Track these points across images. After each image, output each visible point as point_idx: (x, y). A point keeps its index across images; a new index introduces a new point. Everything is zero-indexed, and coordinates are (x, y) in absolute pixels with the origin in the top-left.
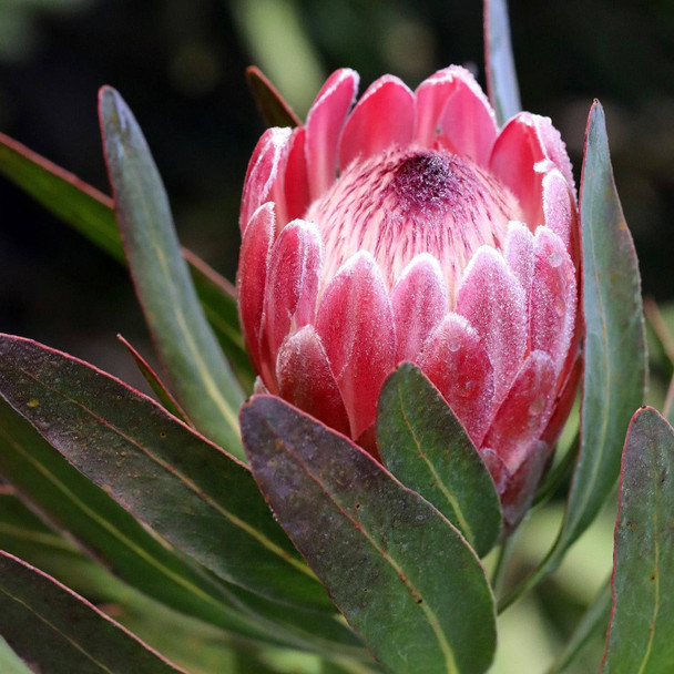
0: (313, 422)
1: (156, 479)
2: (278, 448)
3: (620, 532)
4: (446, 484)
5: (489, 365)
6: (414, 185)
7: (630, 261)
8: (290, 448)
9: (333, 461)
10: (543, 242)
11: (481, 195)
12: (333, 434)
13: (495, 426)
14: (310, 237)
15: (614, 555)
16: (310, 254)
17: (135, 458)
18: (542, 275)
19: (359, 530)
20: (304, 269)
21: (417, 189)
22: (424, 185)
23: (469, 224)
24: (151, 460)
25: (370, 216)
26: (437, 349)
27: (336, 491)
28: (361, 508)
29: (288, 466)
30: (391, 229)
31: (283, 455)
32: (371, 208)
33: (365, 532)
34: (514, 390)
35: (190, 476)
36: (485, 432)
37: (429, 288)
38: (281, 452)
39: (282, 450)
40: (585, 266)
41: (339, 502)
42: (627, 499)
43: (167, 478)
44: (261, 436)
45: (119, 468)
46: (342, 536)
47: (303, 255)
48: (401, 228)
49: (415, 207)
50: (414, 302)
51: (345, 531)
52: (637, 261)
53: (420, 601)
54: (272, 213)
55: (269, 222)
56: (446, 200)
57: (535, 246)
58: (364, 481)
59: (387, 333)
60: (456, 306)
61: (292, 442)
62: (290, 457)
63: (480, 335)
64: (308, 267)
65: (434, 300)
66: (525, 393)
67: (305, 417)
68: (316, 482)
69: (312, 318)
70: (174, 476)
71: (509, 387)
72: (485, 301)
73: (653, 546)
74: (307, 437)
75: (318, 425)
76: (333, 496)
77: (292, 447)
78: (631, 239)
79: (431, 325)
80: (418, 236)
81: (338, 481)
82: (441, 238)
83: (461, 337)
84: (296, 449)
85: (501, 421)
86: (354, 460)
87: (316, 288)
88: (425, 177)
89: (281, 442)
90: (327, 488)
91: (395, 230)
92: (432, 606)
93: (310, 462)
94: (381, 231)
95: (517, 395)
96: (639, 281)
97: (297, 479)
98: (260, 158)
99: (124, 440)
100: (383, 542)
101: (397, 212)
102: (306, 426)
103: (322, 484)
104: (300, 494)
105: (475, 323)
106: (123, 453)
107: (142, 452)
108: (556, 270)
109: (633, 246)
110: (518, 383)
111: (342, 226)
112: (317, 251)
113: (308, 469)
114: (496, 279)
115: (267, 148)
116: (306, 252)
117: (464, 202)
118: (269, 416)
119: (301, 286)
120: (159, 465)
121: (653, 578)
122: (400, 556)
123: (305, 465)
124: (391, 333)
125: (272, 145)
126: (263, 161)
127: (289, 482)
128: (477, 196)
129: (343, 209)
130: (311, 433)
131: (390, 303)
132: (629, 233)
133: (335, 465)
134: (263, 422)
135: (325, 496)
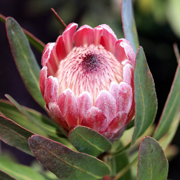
0: (50, 141)
1: (13, 136)
2: (40, 147)
3: (139, 165)
4: (93, 144)
5: (105, 117)
6: (87, 66)
7: (151, 81)
8: (44, 147)
9: (56, 149)
10: (122, 87)
11: (107, 67)
12: (56, 143)
13: (108, 127)
14: (55, 83)
15: (138, 169)
16: (55, 87)
17: (7, 131)
18: (121, 95)
19: (65, 163)
20: (53, 90)
21: (88, 67)
22: (90, 66)
23: (102, 76)
24: (12, 132)
25: (75, 72)
26: (89, 115)
27: (58, 155)
28: (66, 158)
29: (43, 151)
30: (80, 77)
31: (42, 148)
32: (75, 69)
33: (67, 163)
34: (113, 120)
35: (23, 135)
36: (106, 128)
37: (87, 101)
38: (41, 148)
39: (41, 147)
40: (135, 89)
41: (59, 157)
42: (141, 158)
43: (16, 136)
44: (35, 145)
45: (3, 133)
46: (60, 164)
47: (53, 87)
48: (83, 77)
49: (87, 72)
50: (83, 104)
51: (61, 163)
52: (153, 80)
53: (85, 172)
54: (46, 71)
55: (45, 73)
56: (96, 70)
57: (119, 88)
58: (66, 152)
59: (76, 109)
60: (95, 104)
61: (44, 145)
62: (43, 149)
63: (102, 111)
64: (55, 90)
65: (89, 103)
66: (116, 121)
67: (48, 140)
68: (51, 154)
69: (56, 101)
70: (18, 135)
71: (111, 120)
72: (103, 104)
73: (150, 165)
74: (49, 144)
75: (52, 141)
76: (57, 156)
77: (44, 146)
78: (152, 75)
79: (88, 109)
80: (87, 80)
81: (58, 153)
82: (94, 81)
83: (96, 112)
84: (45, 147)
85: (110, 126)
86: (63, 148)
87: (57, 95)
88: (90, 64)
89: (41, 146)
90: (55, 155)
91: (81, 78)
92: (89, 171)
93: (50, 150)
94: (77, 77)
95: (114, 121)
96: (154, 85)
97: (46, 153)
98: (45, 52)
99: (4, 127)
100: (73, 164)
101: (82, 72)
102: (48, 141)
103: (53, 154)
104: (47, 157)
105: (100, 109)
106: (4, 130)
107: (9, 130)
108: (125, 94)
109: (152, 77)
110: (114, 119)
111: (67, 72)
112: (57, 86)
113: (49, 151)
114: (106, 99)
115: (47, 50)
116: (54, 86)
117: (101, 70)
118: (37, 140)
119: (52, 94)
120: (14, 133)
121: (150, 171)
122: (78, 166)
123: (48, 150)
124: (77, 109)
125: (49, 49)
126: (46, 53)
127: (44, 154)
128: (105, 68)
129: (68, 67)
130: (49, 143)
131: (77, 102)
132: (151, 74)
133: (57, 150)
134: (36, 142)
135: (54, 157)
